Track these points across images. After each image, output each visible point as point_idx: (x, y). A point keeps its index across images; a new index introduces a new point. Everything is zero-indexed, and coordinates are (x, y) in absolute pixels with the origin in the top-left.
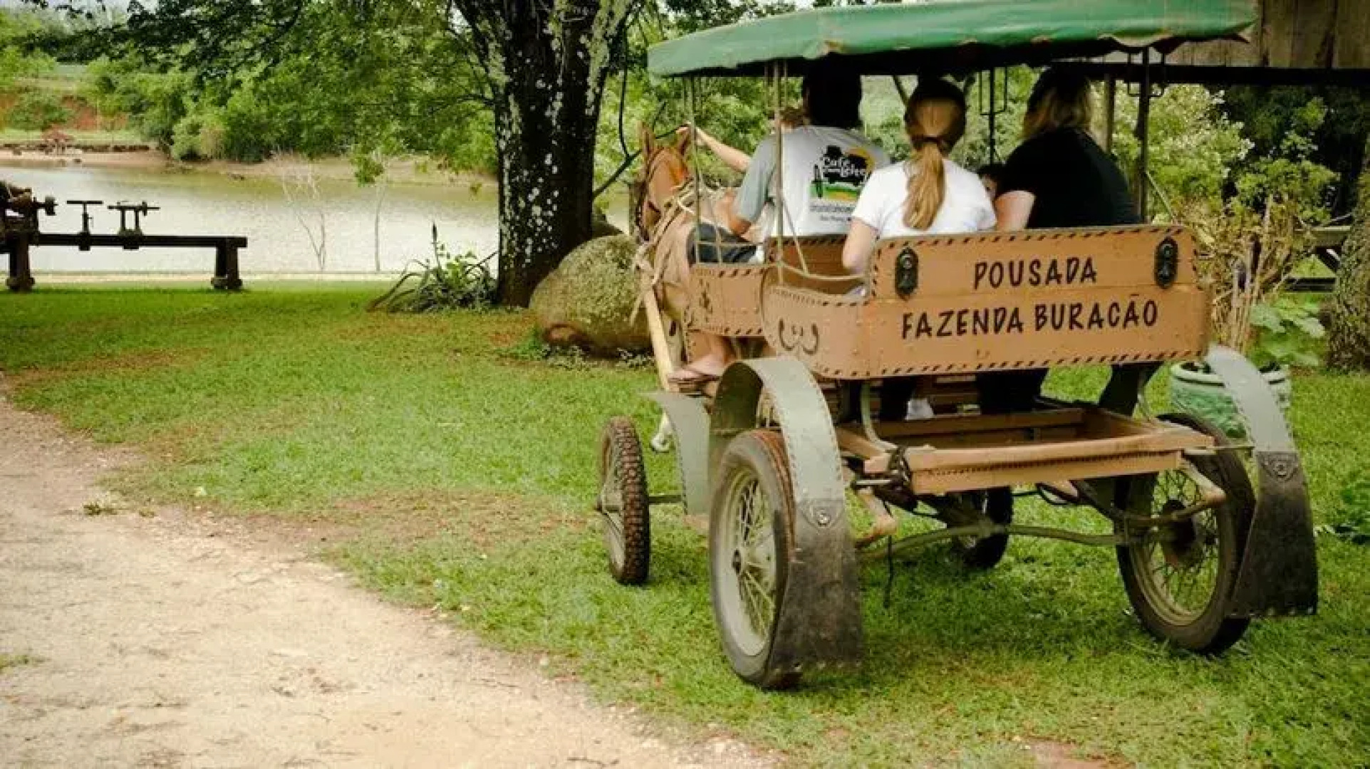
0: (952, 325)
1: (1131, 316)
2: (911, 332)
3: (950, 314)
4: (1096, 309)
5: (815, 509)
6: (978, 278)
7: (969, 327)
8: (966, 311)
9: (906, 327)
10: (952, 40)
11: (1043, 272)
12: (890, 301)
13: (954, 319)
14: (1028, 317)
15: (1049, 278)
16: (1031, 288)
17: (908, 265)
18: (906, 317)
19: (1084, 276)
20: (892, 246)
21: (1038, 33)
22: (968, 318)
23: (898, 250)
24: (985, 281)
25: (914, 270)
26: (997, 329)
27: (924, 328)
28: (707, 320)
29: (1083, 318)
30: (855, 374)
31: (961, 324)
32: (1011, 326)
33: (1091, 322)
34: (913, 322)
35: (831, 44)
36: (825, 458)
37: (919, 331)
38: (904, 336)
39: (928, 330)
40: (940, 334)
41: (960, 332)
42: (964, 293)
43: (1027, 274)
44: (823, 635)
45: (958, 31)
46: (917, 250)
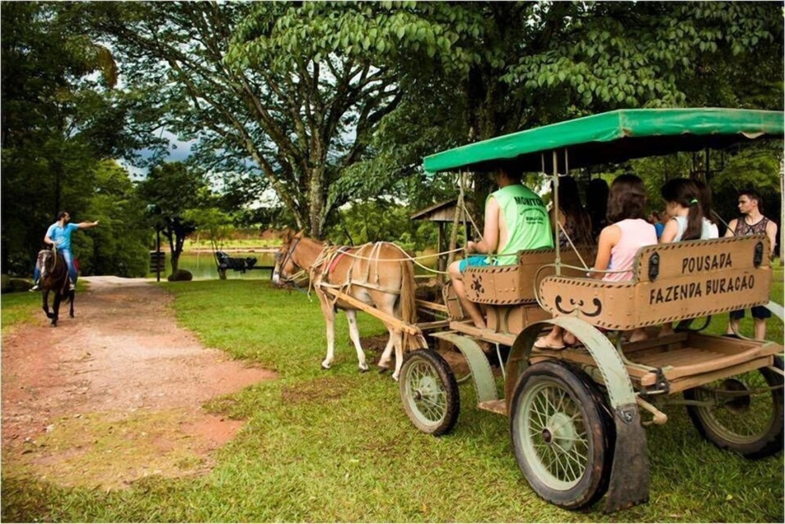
0: (672, 296)
1: (744, 285)
2: (654, 300)
3: (670, 289)
4: (731, 282)
5: (625, 412)
6: (684, 267)
7: (678, 296)
8: (677, 287)
9: (652, 298)
10: (676, 131)
11: (711, 262)
12: (646, 283)
13: (673, 290)
14: (703, 288)
15: (713, 266)
16: (706, 272)
17: (655, 262)
18: (653, 291)
19: (727, 264)
20: (648, 251)
21: (714, 128)
22: (679, 290)
23: (651, 253)
24: (687, 269)
25: (657, 265)
26: (691, 296)
27: (660, 298)
28: (478, 296)
29: (725, 287)
30: (628, 327)
31: (676, 294)
32: (697, 293)
33: (729, 288)
34: (655, 295)
35: (625, 131)
36: (622, 380)
37: (658, 299)
38: (651, 303)
39: (661, 299)
40: (667, 300)
41: (676, 298)
42: (678, 276)
43: (704, 264)
44: (631, 487)
45: (681, 126)
46: (659, 253)
